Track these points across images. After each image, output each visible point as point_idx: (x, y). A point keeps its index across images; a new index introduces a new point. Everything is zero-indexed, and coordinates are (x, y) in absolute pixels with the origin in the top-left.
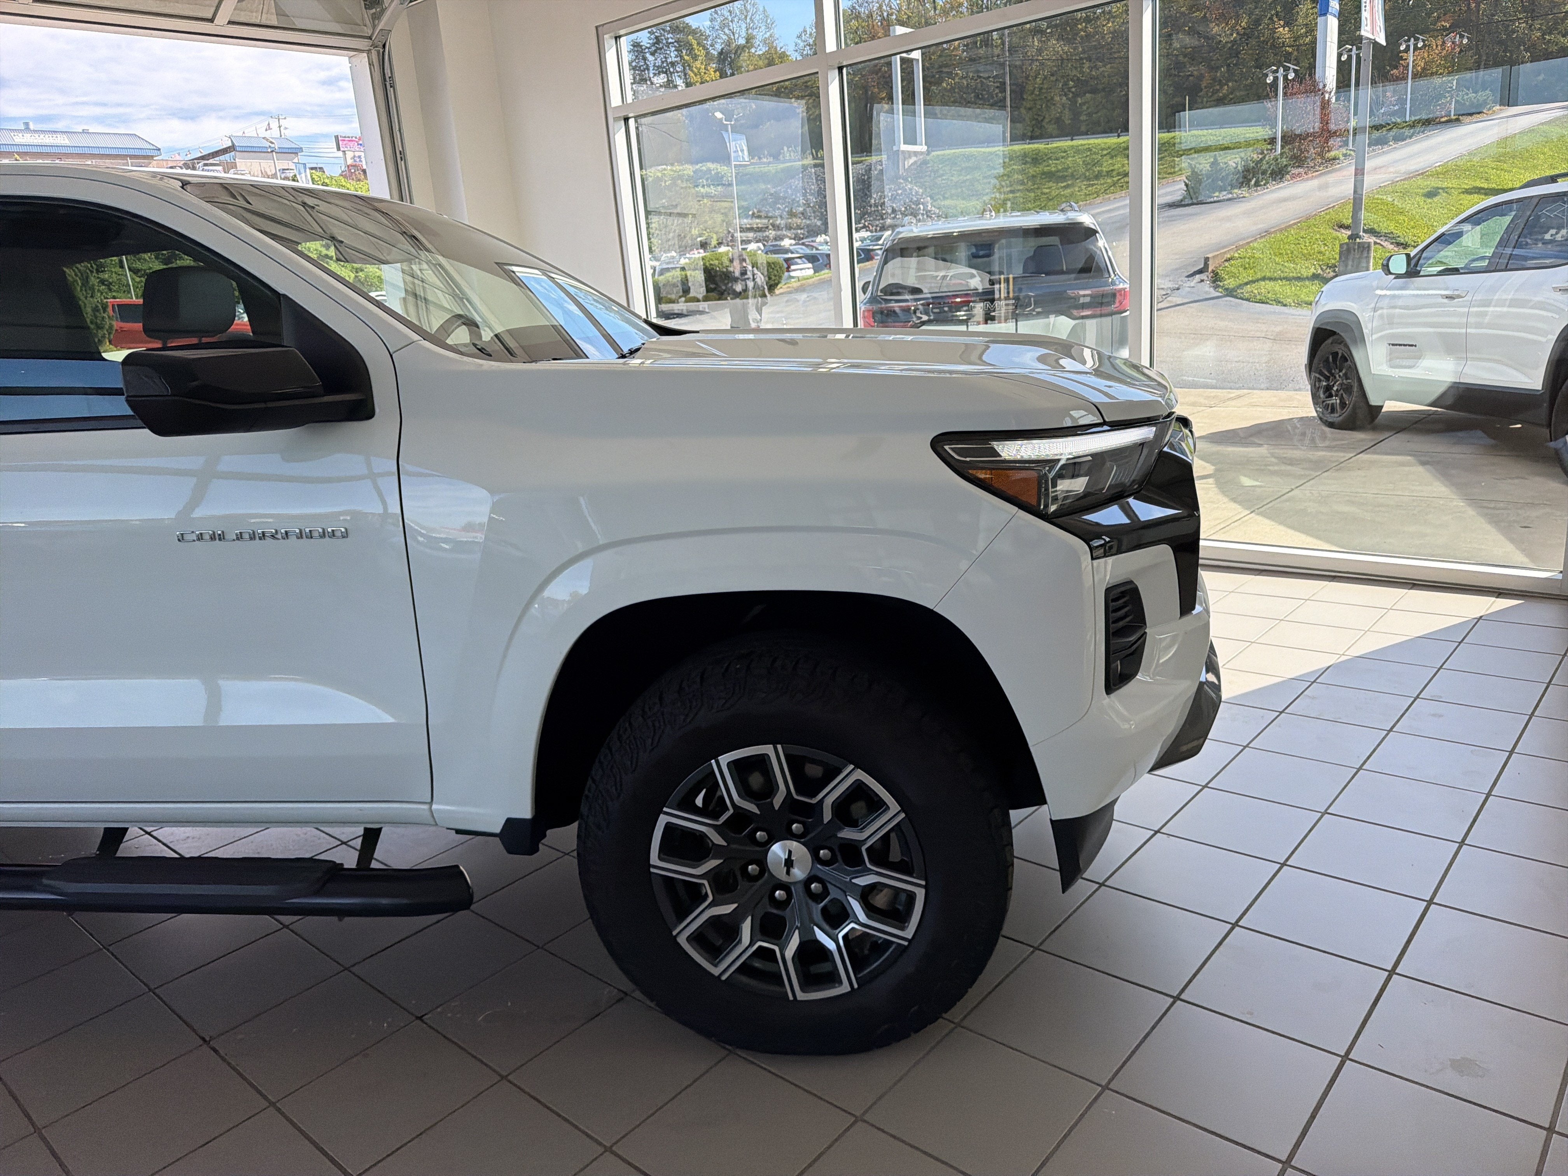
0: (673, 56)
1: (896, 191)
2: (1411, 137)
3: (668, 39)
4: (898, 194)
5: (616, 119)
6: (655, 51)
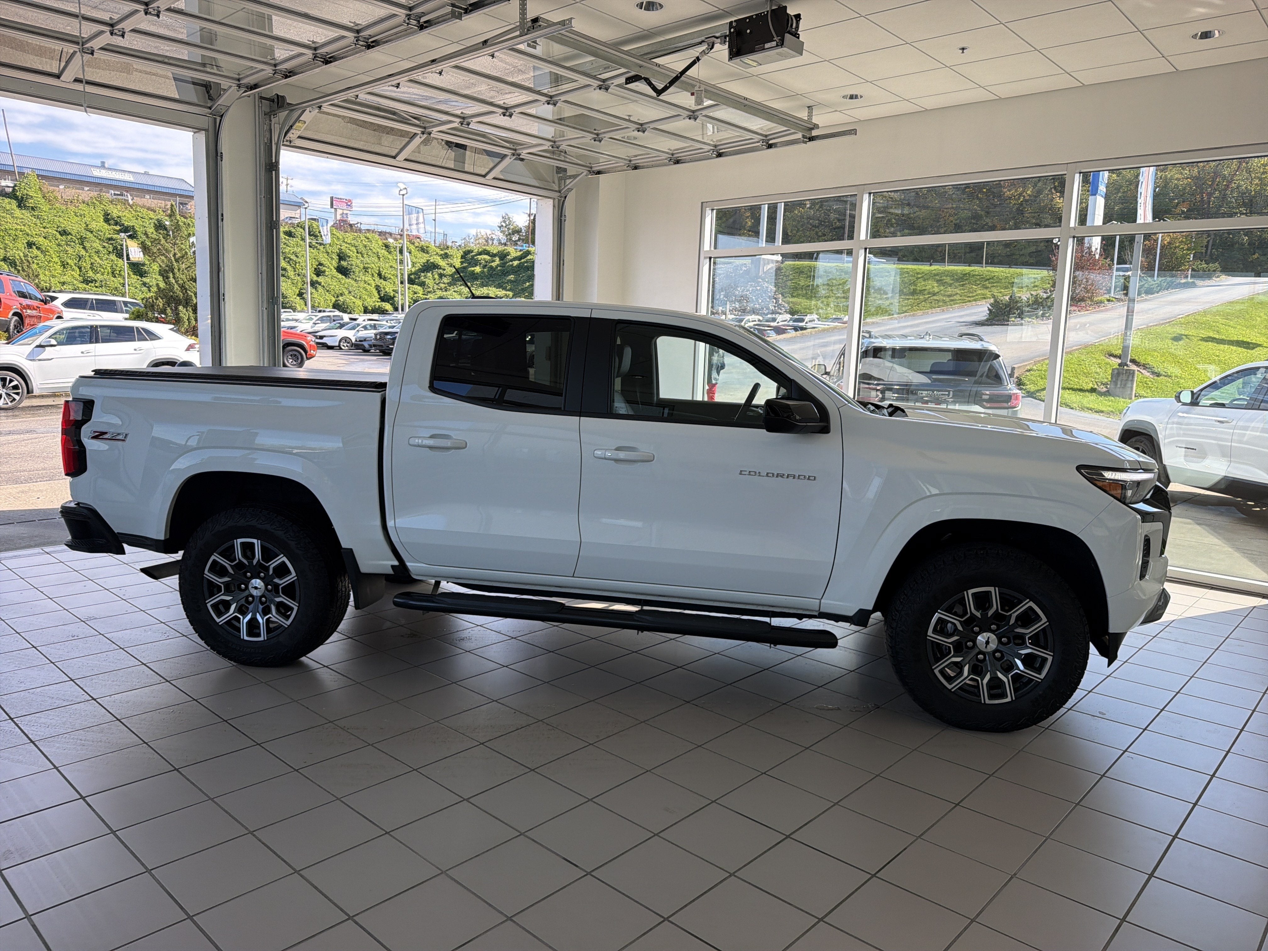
1: (756, 287)
2: (1158, 292)
4: (757, 290)
5: (705, 258)
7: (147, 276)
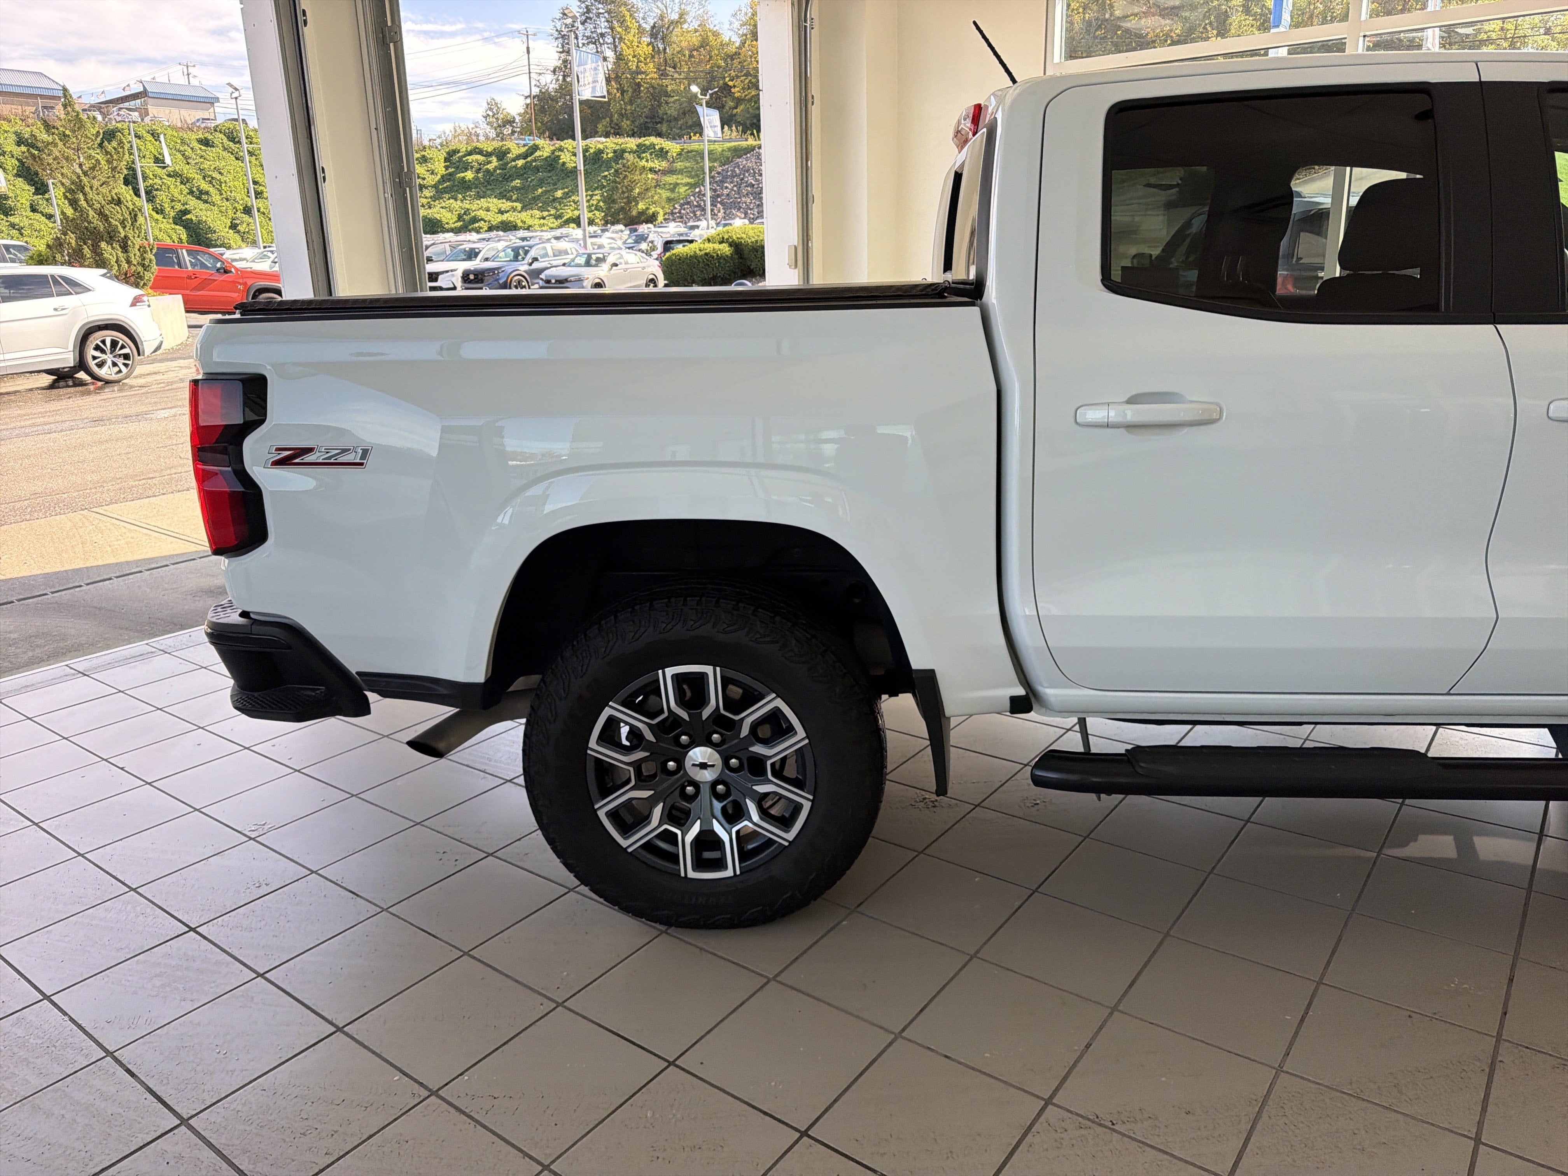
0: (603, 26)
3: (599, 9)
6: (585, 21)
7: (14, 214)
